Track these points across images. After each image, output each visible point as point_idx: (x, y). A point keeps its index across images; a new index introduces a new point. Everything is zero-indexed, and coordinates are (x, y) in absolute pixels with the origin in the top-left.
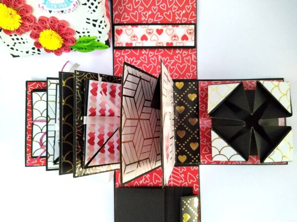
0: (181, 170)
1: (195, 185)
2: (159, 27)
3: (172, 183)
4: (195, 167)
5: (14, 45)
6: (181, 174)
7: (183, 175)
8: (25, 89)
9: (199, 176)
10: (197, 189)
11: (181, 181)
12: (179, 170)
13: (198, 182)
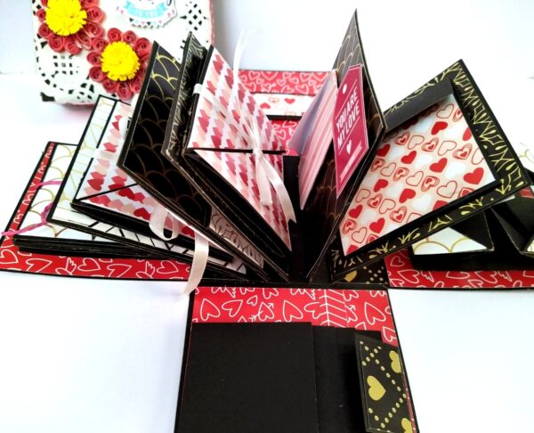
0: (348, 297)
1: (384, 328)
2: (290, 97)
3: (328, 321)
4: (378, 292)
5: (53, 76)
6: (348, 304)
7: (353, 306)
8: (43, 150)
9: (391, 310)
10: (392, 337)
11: (350, 319)
12: (343, 295)
13: (391, 322)
